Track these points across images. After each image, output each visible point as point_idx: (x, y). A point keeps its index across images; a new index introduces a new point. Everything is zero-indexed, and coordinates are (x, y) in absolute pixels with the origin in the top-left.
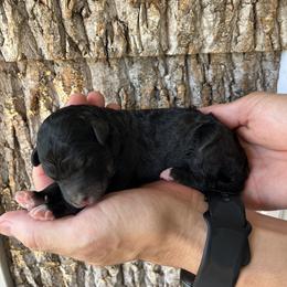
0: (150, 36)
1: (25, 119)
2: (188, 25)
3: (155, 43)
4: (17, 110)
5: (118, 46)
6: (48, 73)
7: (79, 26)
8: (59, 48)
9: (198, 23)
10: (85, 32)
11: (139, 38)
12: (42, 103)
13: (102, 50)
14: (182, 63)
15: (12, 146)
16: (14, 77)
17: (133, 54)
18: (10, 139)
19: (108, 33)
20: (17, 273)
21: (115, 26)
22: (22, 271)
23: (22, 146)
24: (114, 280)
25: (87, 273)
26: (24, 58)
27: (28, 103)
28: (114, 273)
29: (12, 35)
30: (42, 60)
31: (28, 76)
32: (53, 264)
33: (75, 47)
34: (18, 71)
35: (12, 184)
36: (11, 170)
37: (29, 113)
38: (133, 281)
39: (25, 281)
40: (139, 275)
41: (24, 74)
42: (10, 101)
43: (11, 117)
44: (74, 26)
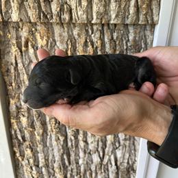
0: (82, 13)
1: (21, 52)
2: (102, 8)
3: (85, 16)
4: (17, 46)
5: (66, 17)
6: (33, 29)
7: (48, 6)
8: (37, 16)
9: (107, 7)
10: (51, 9)
11: (77, 14)
12: (30, 44)
13: (58, 18)
14: (100, 28)
15: (14, 65)
16: (17, 30)
17: (74, 21)
18: (14, 61)
19: (62, 10)
20: (13, 132)
21: (65, 6)
22: (15, 131)
23: (19, 65)
24: (62, 143)
25: (48, 137)
26: (21, 20)
27: (23, 43)
28: (62, 139)
29: (16, 9)
30: (30, 22)
31: (24, 30)
32: (31, 129)
33: (45, 16)
34: (19, 27)
35: (13, 84)
36: (13, 77)
37: (23, 49)
38: (72, 145)
39: (17, 137)
40: (75, 142)
41: (22, 29)
42: (14, 42)
43: (14, 50)
44: (45, 6)
